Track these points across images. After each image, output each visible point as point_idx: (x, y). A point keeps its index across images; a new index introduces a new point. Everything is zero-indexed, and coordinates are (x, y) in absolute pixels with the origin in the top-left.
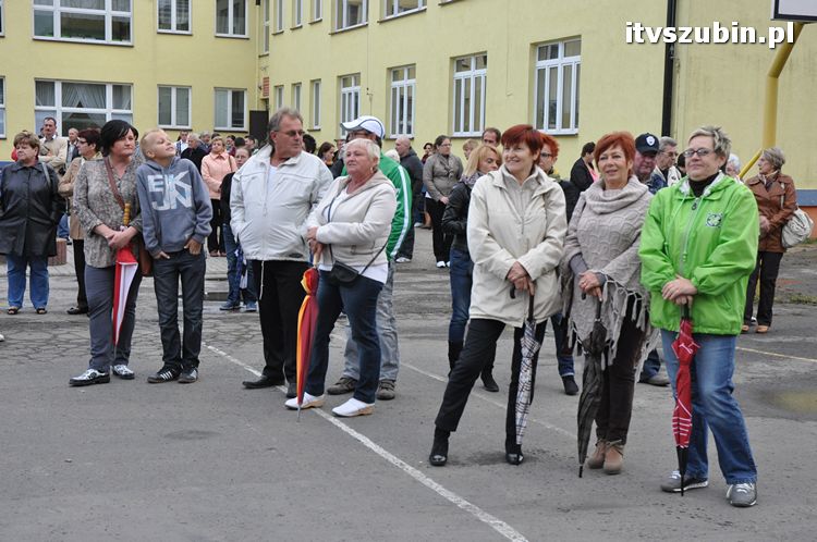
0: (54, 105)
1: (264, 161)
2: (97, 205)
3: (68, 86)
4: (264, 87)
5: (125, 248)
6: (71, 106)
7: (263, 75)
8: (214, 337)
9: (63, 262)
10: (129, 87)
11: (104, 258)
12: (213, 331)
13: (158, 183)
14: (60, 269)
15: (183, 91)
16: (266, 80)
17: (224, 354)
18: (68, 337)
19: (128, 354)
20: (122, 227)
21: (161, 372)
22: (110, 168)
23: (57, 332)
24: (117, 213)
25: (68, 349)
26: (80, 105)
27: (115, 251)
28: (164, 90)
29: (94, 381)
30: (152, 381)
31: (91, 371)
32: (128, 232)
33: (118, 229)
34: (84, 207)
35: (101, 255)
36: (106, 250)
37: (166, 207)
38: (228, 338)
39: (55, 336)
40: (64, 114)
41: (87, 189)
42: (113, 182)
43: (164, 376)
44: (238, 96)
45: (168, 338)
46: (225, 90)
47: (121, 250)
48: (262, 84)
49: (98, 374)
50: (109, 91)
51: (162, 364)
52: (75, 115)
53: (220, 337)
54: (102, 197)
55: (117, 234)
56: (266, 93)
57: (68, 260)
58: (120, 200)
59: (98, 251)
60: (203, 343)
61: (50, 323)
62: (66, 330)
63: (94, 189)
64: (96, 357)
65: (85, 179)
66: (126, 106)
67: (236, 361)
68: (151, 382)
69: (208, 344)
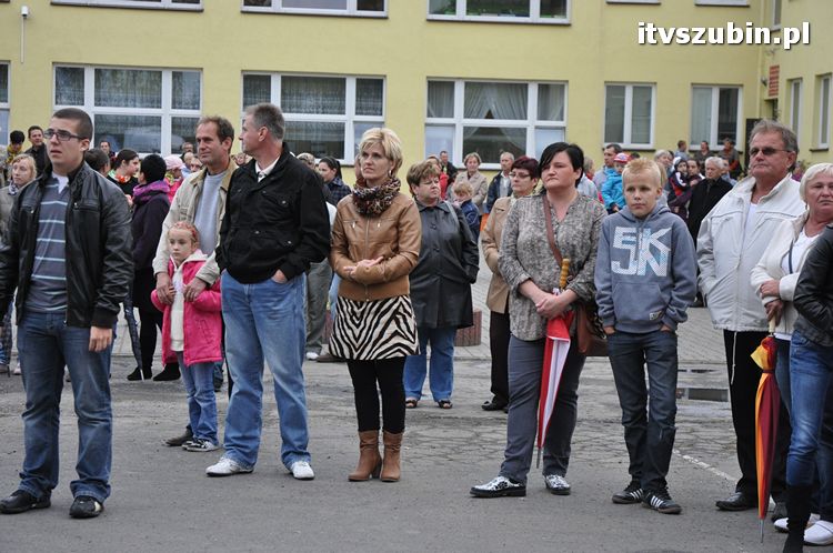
0: (452, 116)
1: (742, 196)
2: (526, 256)
3: (475, 87)
4: (771, 81)
5: (559, 317)
6: (477, 117)
7: (770, 62)
8: (692, 445)
9: (475, 341)
10: (560, 87)
11: (533, 327)
12: (690, 437)
13: (628, 238)
14: (473, 351)
15: (643, 91)
16: (775, 70)
17: (705, 465)
18: (494, 436)
19: (566, 461)
20: (556, 290)
21: (630, 489)
22: (549, 208)
23: (480, 430)
24: (550, 268)
25: (496, 451)
26: (490, 116)
27: (547, 319)
28: (614, 91)
29: (502, 492)
30: (618, 501)
31: (500, 479)
32: (564, 296)
33: (550, 292)
34: (510, 258)
35: (530, 323)
36: (535, 317)
37: (632, 270)
38: (710, 447)
39: (478, 435)
40: (467, 130)
41: (517, 235)
42: (550, 225)
43: (634, 494)
44: (728, 97)
45: (634, 443)
46: (708, 87)
47: (553, 320)
48: (767, 76)
49: (509, 484)
50: (533, 93)
51: (629, 478)
52: (483, 130)
53: (700, 445)
54: (533, 246)
55: (549, 297)
56: (774, 91)
57: (483, 339)
58: (555, 250)
59: (525, 318)
60: (675, 452)
61: (468, 419)
62: (490, 428)
63: (525, 235)
64: (509, 460)
65: (515, 220)
66: (558, 114)
67: (723, 474)
68: (616, 502)
69: (683, 453)
